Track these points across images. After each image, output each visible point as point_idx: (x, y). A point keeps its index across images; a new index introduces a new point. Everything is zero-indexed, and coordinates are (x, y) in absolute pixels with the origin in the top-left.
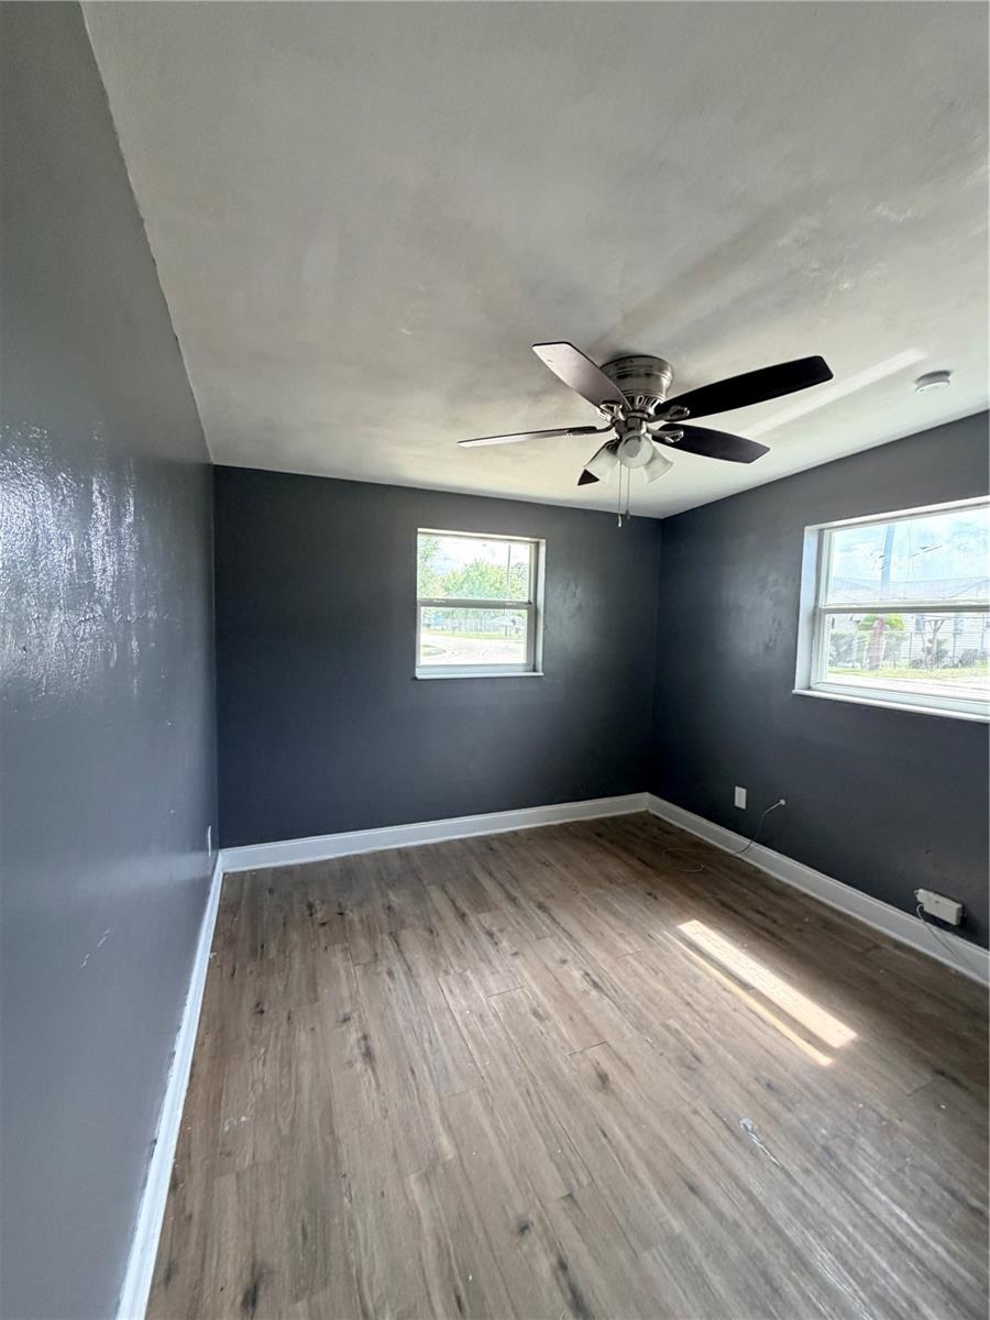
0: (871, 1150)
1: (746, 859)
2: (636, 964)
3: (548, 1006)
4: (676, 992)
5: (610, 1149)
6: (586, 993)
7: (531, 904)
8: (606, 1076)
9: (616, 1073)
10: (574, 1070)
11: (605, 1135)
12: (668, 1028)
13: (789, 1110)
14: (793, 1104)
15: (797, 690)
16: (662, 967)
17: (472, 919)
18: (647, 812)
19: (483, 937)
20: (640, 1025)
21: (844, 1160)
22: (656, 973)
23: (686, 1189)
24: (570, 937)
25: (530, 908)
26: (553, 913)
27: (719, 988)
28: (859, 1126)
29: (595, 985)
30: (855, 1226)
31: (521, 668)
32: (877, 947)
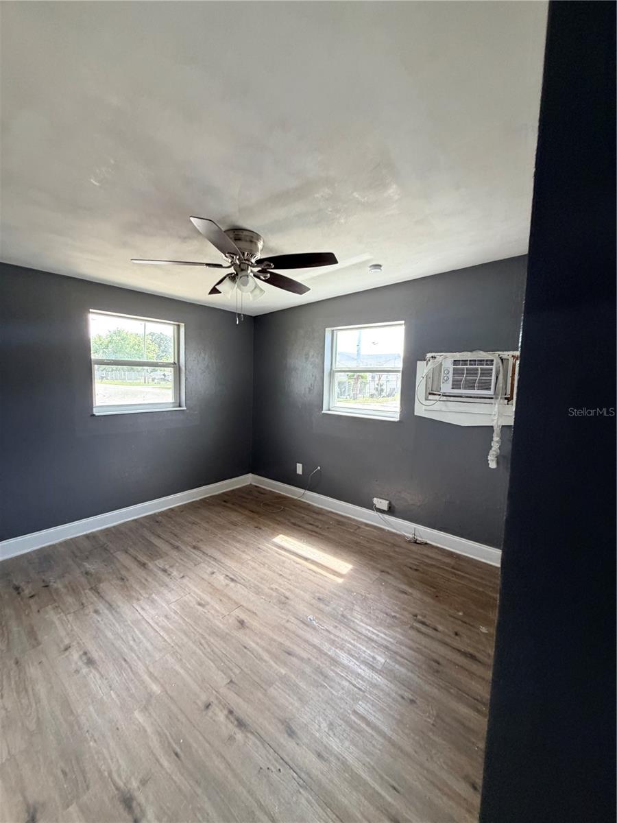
0: (359, 609)
1: (302, 500)
2: (253, 564)
3: (207, 598)
4: (274, 572)
5: (248, 652)
6: (227, 585)
7: (189, 548)
8: (243, 621)
9: (248, 618)
10: (226, 624)
11: (245, 648)
12: (272, 589)
13: (327, 606)
14: (329, 603)
15: (324, 412)
16: (266, 561)
17: (150, 565)
18: (251, 484)
19: (160, 574)
20: (258, 591)
21: (349, 617)
22: (263, 565)
23: (287, 655)
24: (215, 559)
25: (188, 550)
26: (202, 549)
27: (294, 564)
28: (354, 602)
29: (232, 580)
30: (354, 640)
31: (172, 405)
32: (359, 527)
